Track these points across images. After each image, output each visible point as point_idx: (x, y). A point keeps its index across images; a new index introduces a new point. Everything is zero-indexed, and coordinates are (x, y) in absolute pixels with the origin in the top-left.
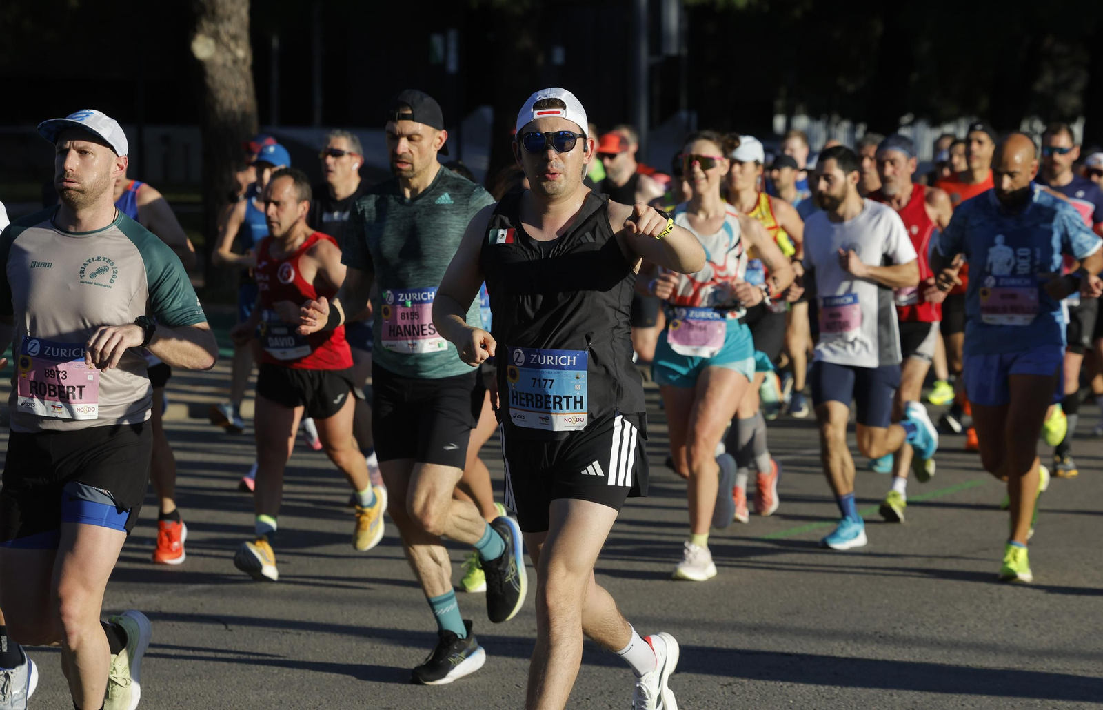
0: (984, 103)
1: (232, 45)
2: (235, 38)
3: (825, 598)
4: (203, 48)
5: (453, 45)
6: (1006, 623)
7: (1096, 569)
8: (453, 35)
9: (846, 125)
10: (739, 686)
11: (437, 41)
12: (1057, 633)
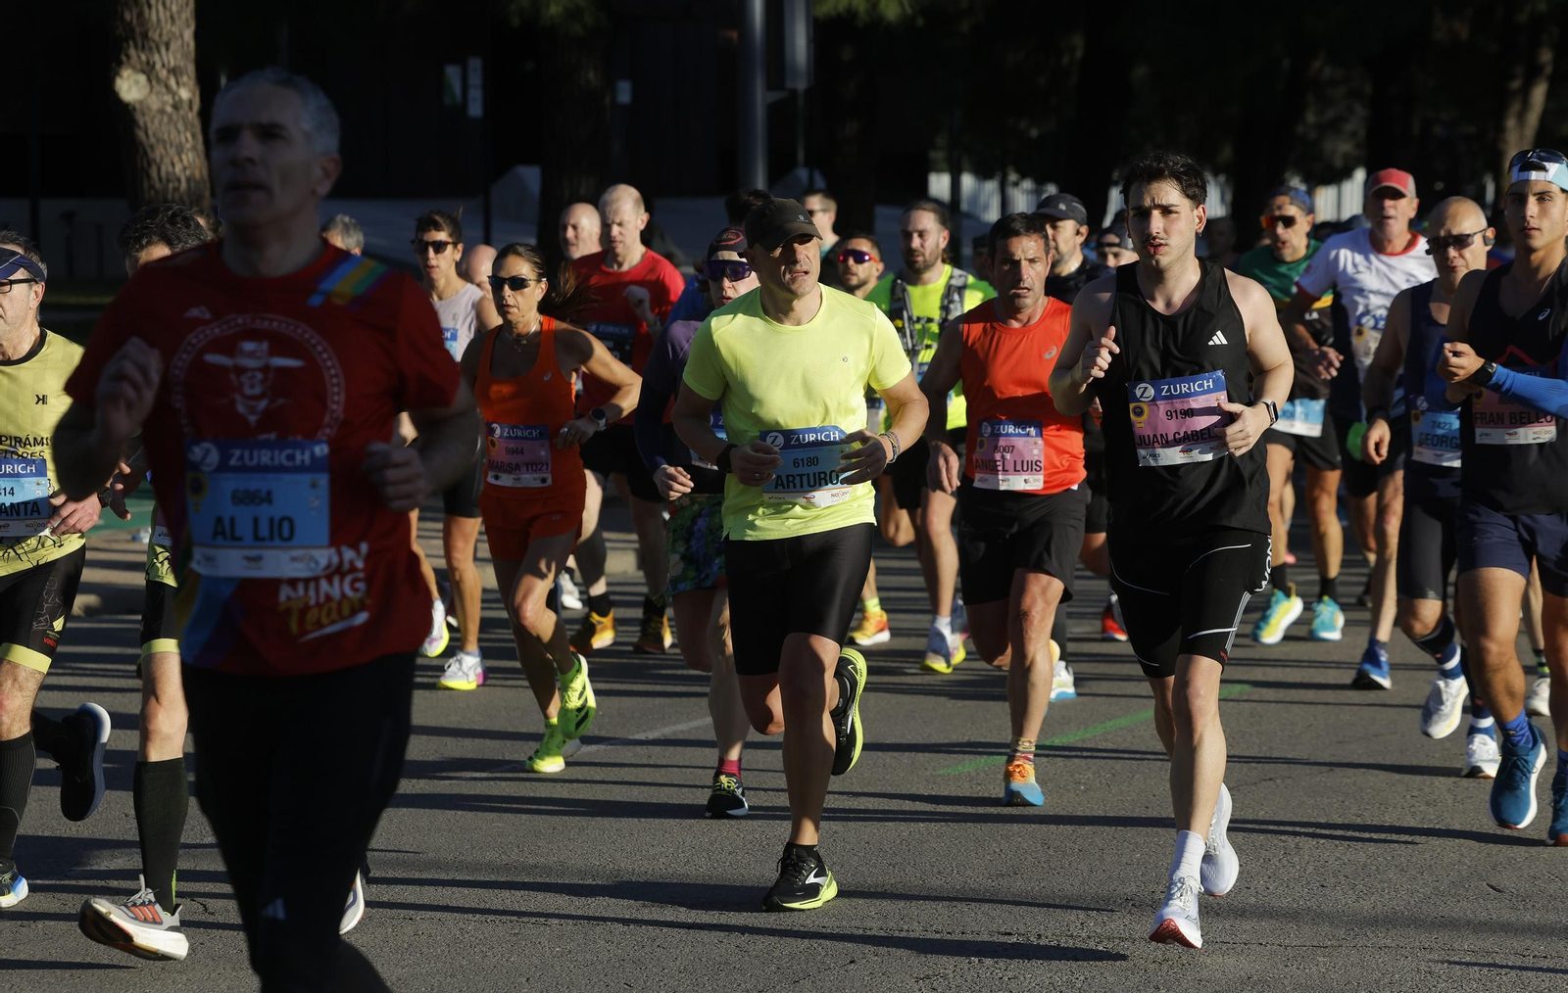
0: (1227, 153)
1: (172, 82)
2: (174, 71)
3: (1051, 852)
4: (130, 87)
5: (476, 79)
6: (1308, 883)
8: (475, 64)
9: (1027, 184)
10: (941, 980)
11: (452, 73)
12: (1382, 896)
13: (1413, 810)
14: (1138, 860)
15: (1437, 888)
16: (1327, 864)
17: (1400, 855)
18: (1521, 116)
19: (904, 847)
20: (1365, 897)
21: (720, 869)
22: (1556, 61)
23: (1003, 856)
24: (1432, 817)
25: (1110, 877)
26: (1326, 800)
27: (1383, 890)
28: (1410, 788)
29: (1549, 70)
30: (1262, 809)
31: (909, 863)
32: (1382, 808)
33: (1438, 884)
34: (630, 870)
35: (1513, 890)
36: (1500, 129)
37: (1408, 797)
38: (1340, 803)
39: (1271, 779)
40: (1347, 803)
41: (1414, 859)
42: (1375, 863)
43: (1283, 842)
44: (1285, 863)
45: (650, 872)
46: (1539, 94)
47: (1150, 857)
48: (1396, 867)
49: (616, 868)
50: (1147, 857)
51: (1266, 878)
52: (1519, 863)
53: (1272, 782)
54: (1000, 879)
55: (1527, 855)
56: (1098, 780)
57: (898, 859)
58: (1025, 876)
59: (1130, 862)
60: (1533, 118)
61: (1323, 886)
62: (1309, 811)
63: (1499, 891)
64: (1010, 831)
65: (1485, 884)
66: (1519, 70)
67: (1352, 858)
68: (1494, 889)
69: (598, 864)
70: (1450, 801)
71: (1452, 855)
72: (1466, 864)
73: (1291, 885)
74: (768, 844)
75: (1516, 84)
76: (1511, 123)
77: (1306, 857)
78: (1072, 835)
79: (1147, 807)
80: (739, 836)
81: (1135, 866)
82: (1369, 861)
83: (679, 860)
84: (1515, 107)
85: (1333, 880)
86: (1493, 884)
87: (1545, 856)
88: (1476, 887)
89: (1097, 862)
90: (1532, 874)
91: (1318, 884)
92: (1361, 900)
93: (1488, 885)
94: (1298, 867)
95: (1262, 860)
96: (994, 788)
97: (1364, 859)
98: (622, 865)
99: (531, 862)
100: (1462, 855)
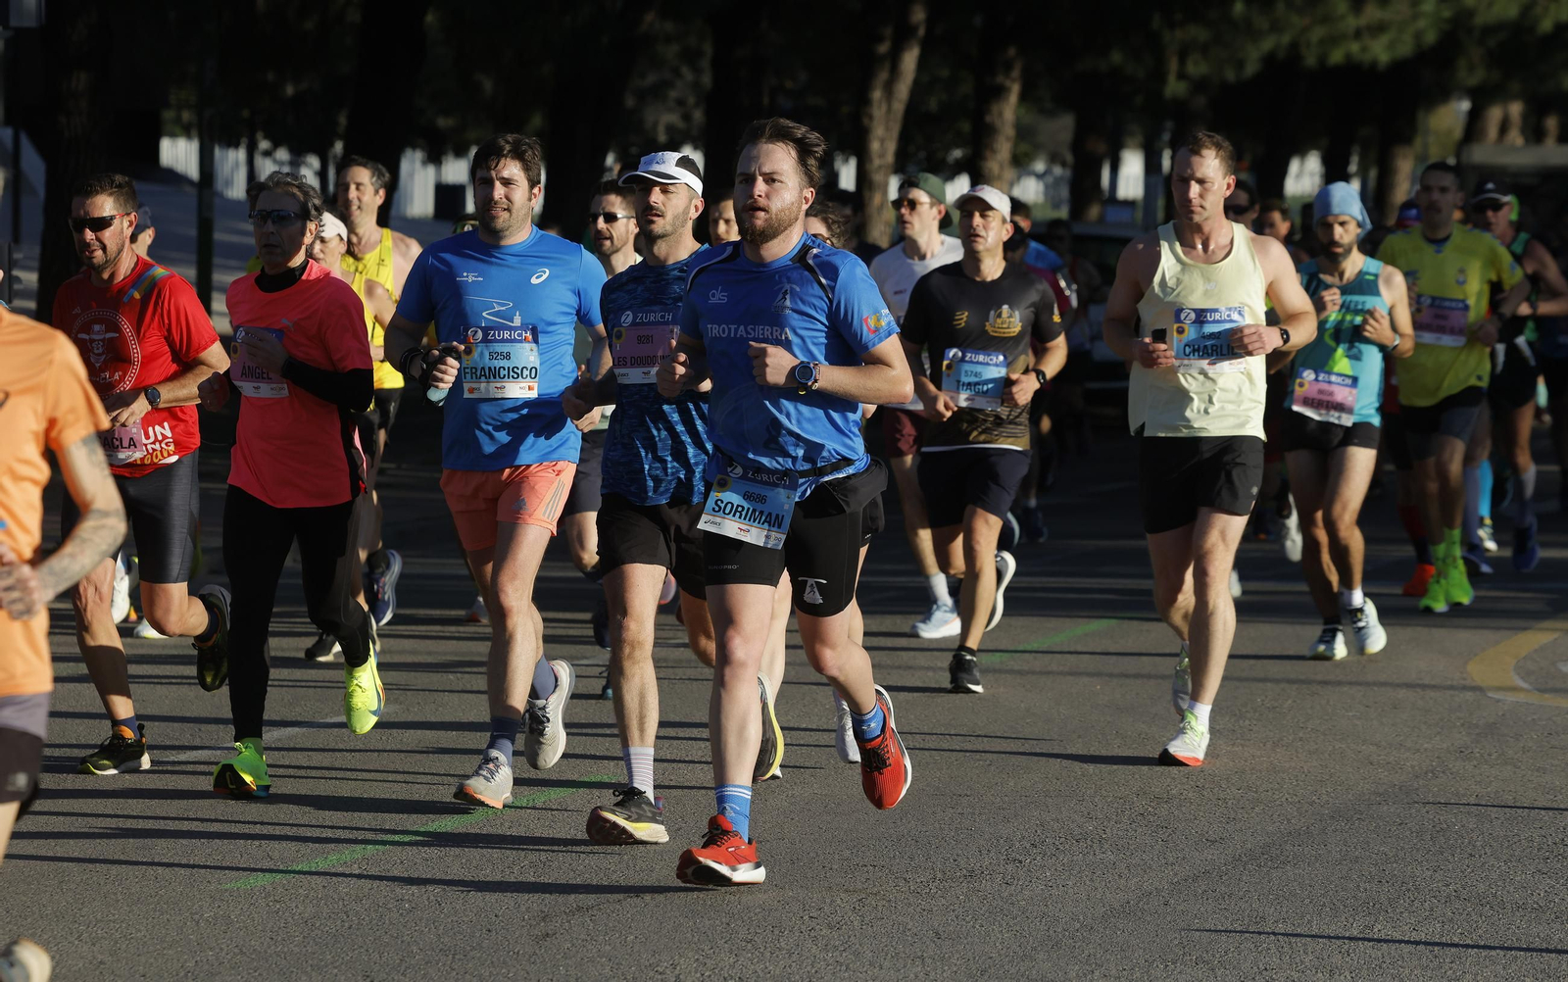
13: (813, 934)
18: (889, 89)
22: (930, 22)
26: (707, 923)
28: (807, 907)
29: (921, 32)
30: (631, 933)
32: (776, 932)
36: (863, 101)
38: (724, 925)
46: (910, 60)
56: (425, 897)
60: (903, 89)
62: (689, 935)
64: (321, 960)
66: (888, 31)
70: (856, 923)
75: (883, 48)
76: (877, 94)
78: (399, 965)
84: (883, 76)
96: (296, 906)
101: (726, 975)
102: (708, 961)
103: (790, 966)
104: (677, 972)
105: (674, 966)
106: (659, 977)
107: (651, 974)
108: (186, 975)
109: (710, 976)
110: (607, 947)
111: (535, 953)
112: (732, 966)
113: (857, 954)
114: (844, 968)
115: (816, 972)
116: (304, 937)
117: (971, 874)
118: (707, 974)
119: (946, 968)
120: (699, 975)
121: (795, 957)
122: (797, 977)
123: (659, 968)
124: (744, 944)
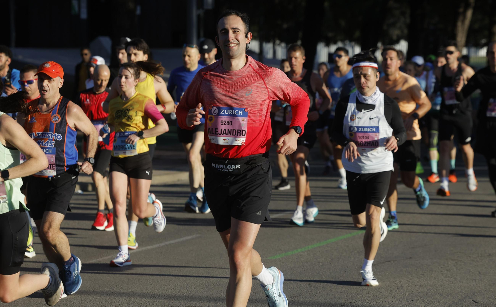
3: (312, 288)
6: (407, 299)
7: (447, 270)
12: (434, 304)
13: (442, 272)
14: (344, 291)
15: (454, 302)
16: (413, 292)
17: (439, 289)
19: (258, 286)
20: (428, 305)
21: (191, 294)
23: (295, 289)
24: (449, 275)
25: (335, 297)
27: (434, 302)
31: (261, 292)
32: (431, 272)
33: (454, 300)
34: (158, 294)
35: (482, 302)
37: (440, 268)
39: (389, 261)
40: (418, 270)
41: (444, 291)
42: (430, 292)
43: (396, 284)
44: (398, 292)
45: (166, 295)
47: (349, 289)
48: (438, 293)
49: (153, 294)
50: (347, 290)
51: (391, 298)
52: (483, 292)
53: (389, 263)
54: (294, 298)
55: (485, 289)
57: (257, 290)
58: (304, 297)
59: (341, 291)
61: (412, 301)
63: (477, 303)
65: (471, 300)
67: (422, 290)
68: (475, 302)
69: (146, 292)
71: (458, 289)
72: (463, 293)
73: (401, 300)
74: (208, 285)
77: (405, 290)
79: (345, 271)
80: (197, 282)
81: (343, 293)
82: (428, 291)
83: (176, 291)
85: (416, 298)
86: (474, 300)
87: (492, 290)
88: (468, 301)
89: (329, 292)
90: (488, 296)
91: (410, 300)
92: (427, 306)
93: (472, 300)
94: (403, 294)
95: (389, 291)
97: (426, 291)
98: (155, 293)
99: (122, 292)
100: (462, 289)
101: (416, 285)
102: (410, 280)
103: (435, 282)
104: (401, 284)
105: (400, 282)
106: (396, 285)
107: (394, 284)
108: (257, 284)
109: (411, 285)
110: (381, 276)
111: (359, 278)
112: (418, 282)
113: (455, 279)
114: (451, 283)
115: (443, 284)
116: (291, 273)
117: (490, 255)
118: (410, 284)
119: (483, 283)
120: (408, 285)
121: (436, 279)
122: (437, 285)
123: (396, 283)
124: (421, 275)
